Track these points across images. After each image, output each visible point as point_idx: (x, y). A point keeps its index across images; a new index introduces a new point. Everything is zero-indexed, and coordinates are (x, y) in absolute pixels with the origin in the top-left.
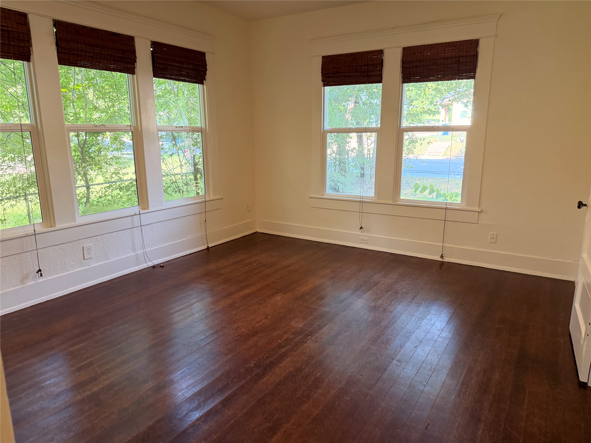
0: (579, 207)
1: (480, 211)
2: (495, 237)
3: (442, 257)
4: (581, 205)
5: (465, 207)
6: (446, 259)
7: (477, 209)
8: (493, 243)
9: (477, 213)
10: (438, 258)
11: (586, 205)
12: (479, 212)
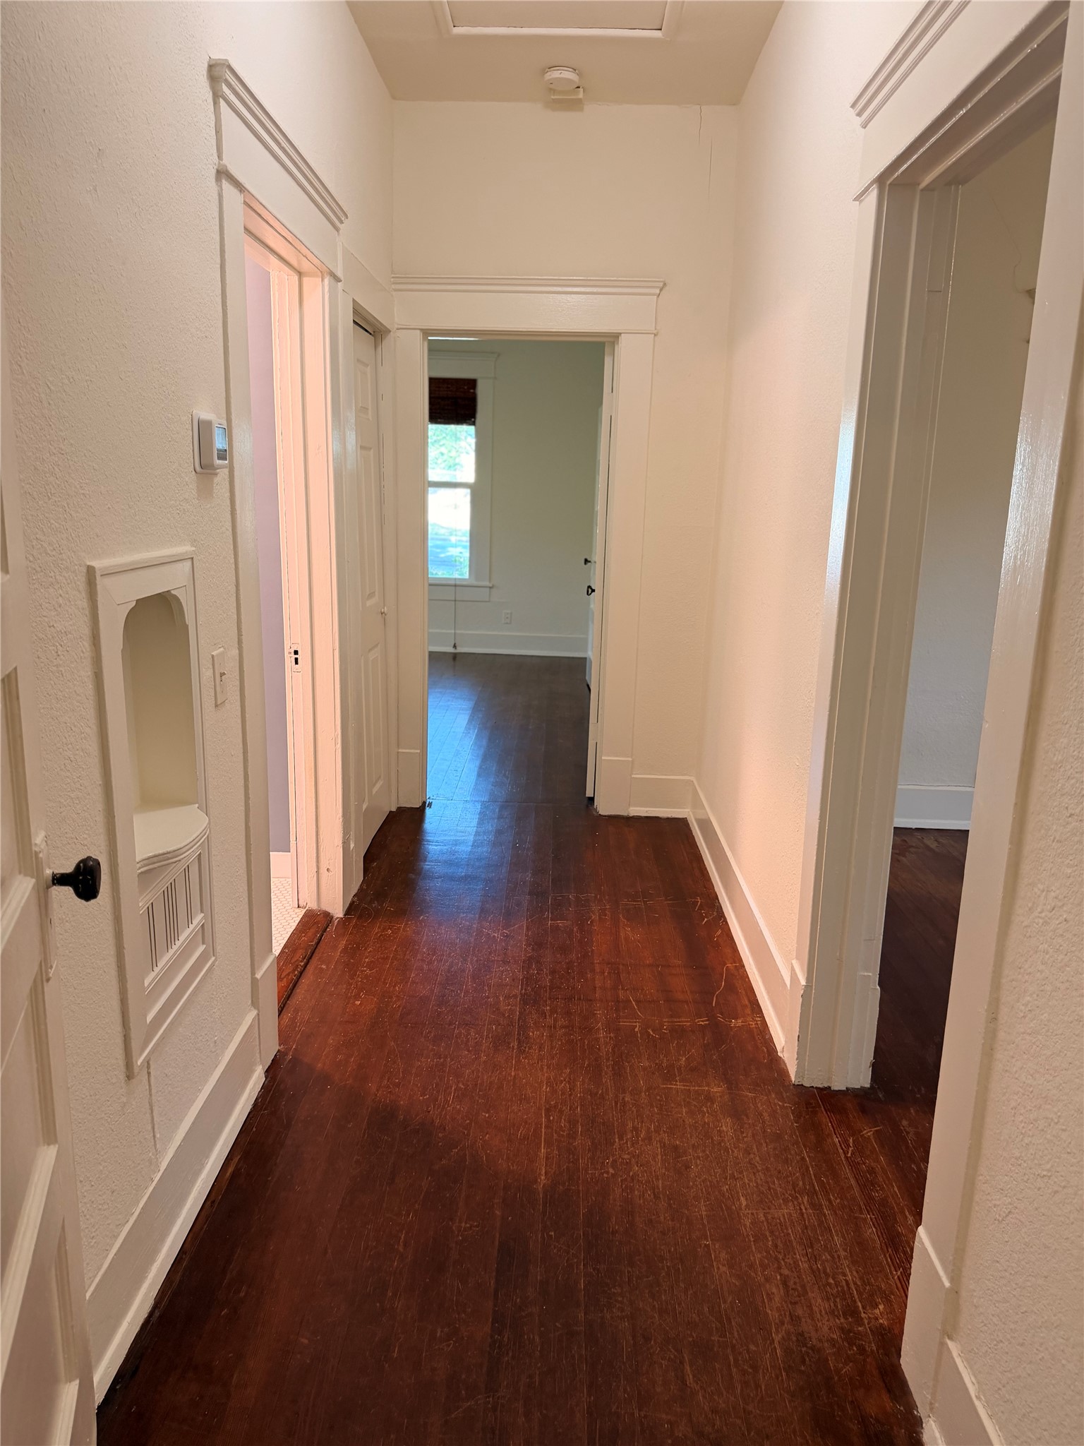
0: (585, 564)
1: (491, 586)
2: (509, 616)
3: (455, 646)
4: (586, 561)
5: (475, 583)
6: (460, 650)
7: (487, 583)
8: (507, 623)
9: (488, 589)
10: (450, 650)
11: (590, 562)
12: (490, 588)
